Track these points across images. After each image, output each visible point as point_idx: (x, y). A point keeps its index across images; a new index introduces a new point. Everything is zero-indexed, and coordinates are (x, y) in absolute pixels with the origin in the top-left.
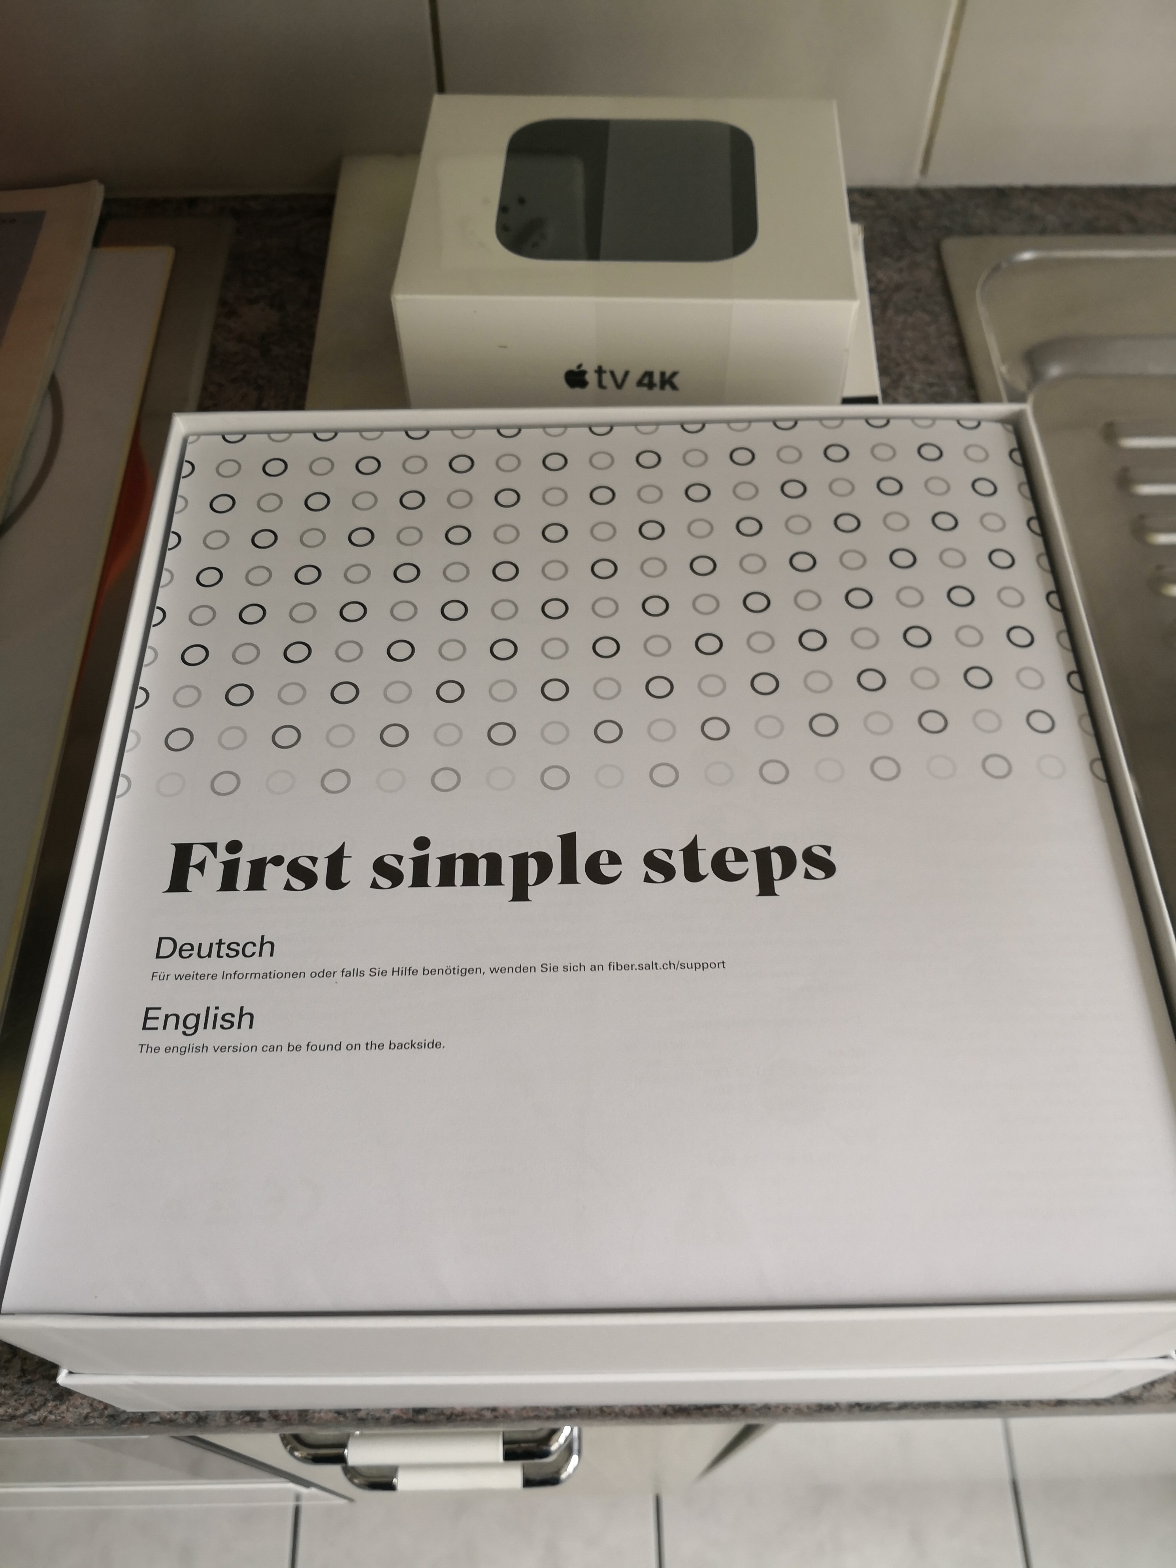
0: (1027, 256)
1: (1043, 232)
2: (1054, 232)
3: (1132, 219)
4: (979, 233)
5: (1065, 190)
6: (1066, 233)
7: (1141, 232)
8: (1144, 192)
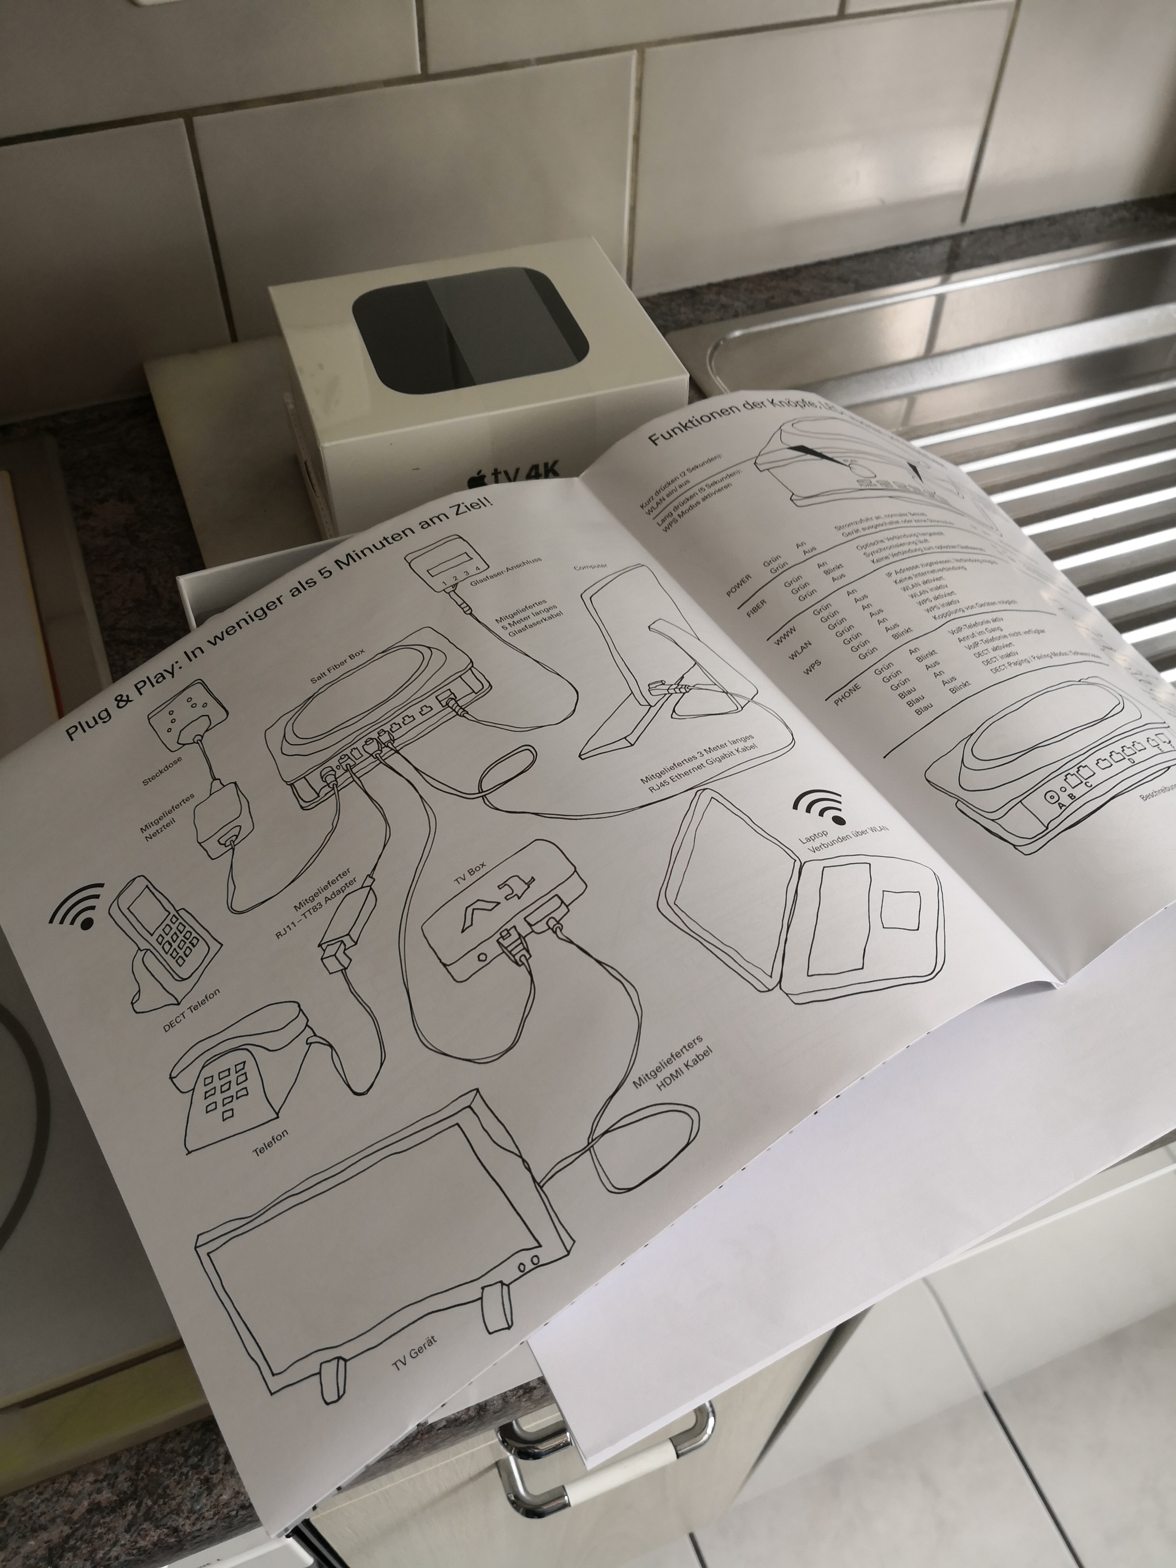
0: (737, 333)
1: (736, 315)
2: (744, 314)
3: (797, 293)
4: (689, 325)
5: (739, 281)
6: (754, 313)
7: (808, 301)
8: (797, 271)
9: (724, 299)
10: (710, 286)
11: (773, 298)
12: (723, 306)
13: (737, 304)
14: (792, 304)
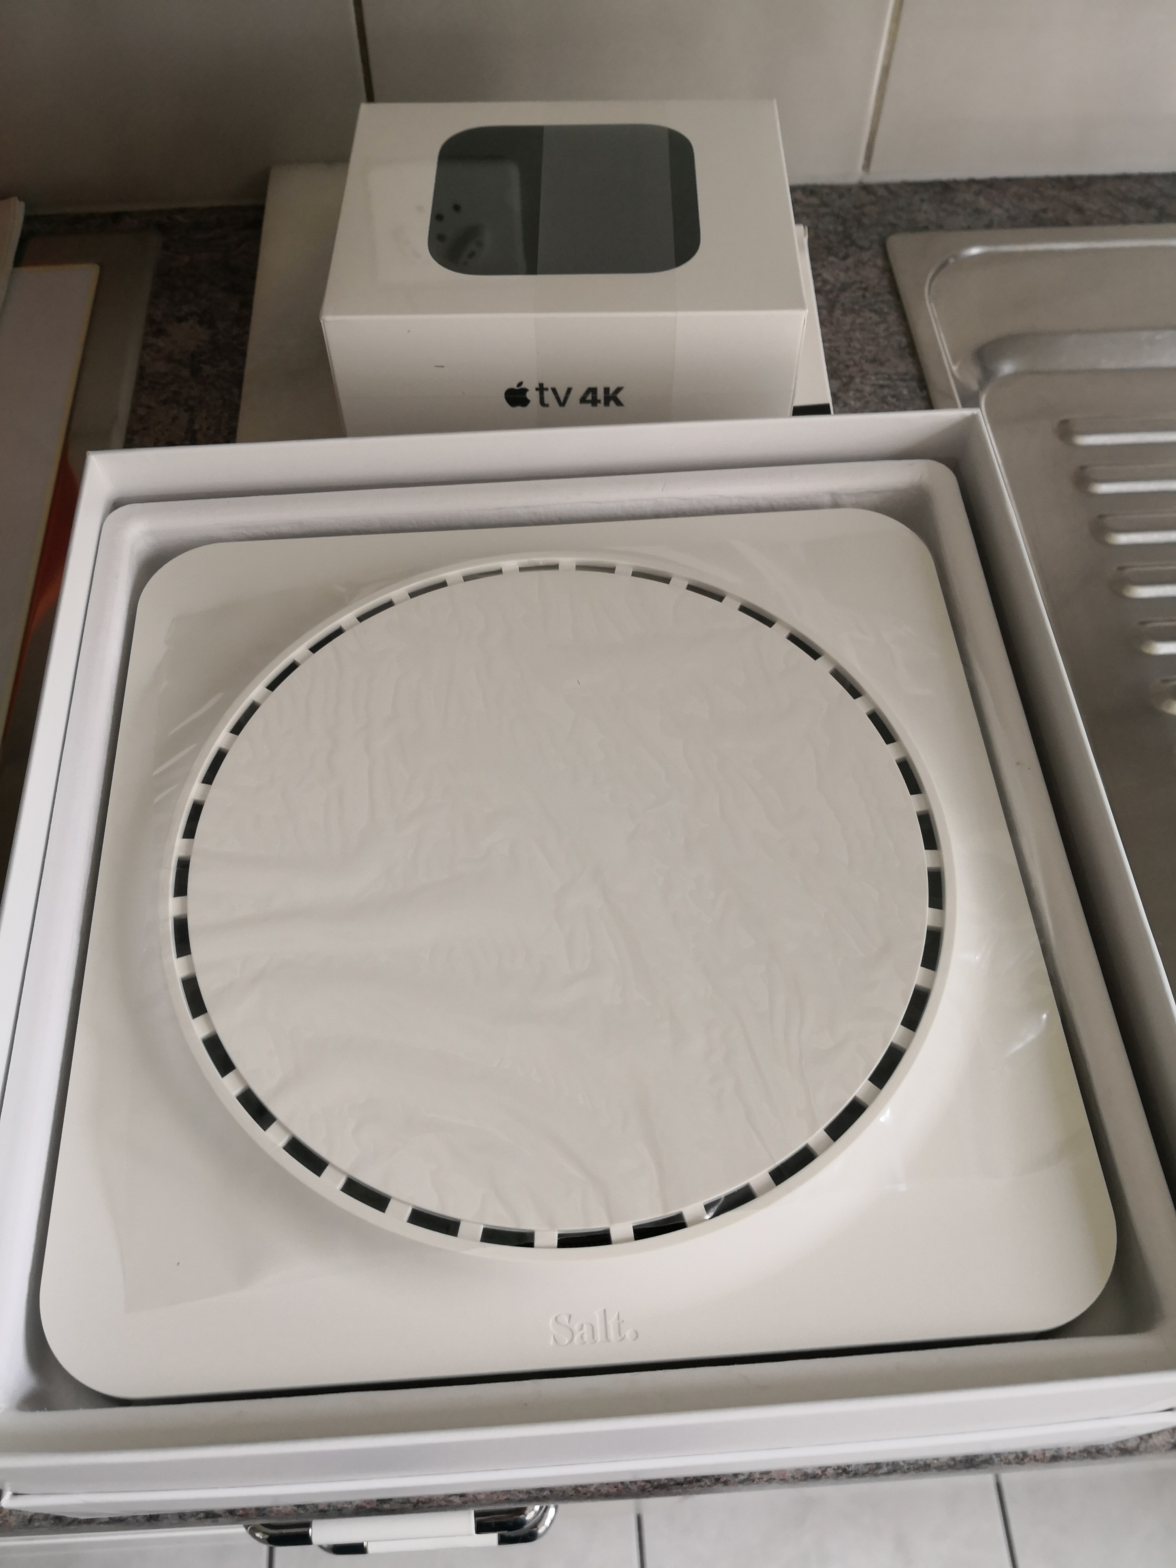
0: (975, 251)
1: (989, 226)
2: (1001, 226)
3: (1080, 210)
4: (926, 228)
5: (1010, 181)
6: (1013, 226)
7: (1088, 223)
8: (1091, 180)
9: (982, 202)
10: (972, 182)
11: (1045, 211)
12: (978, 211)
13: (997, 211)
14: (1067, 224)
